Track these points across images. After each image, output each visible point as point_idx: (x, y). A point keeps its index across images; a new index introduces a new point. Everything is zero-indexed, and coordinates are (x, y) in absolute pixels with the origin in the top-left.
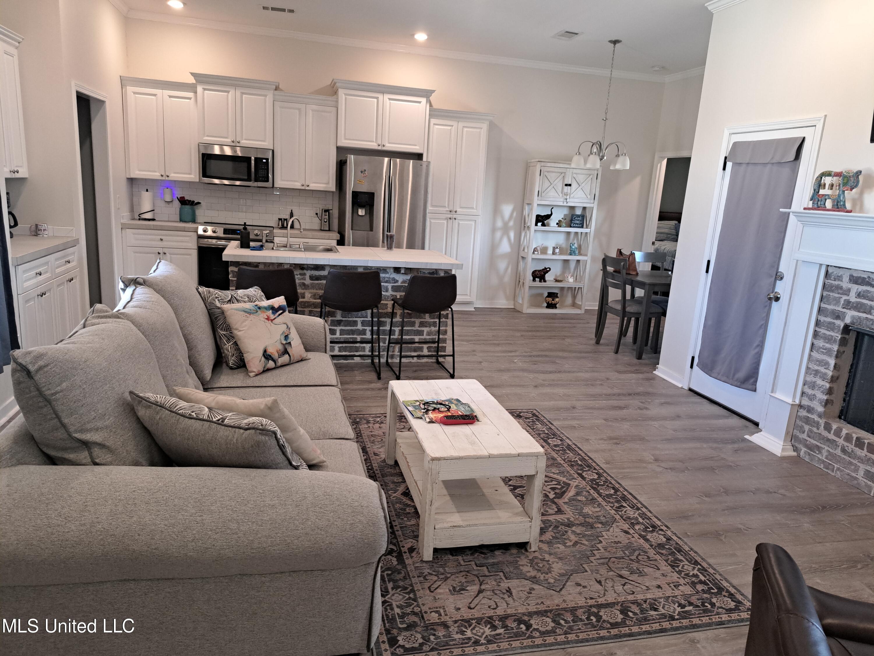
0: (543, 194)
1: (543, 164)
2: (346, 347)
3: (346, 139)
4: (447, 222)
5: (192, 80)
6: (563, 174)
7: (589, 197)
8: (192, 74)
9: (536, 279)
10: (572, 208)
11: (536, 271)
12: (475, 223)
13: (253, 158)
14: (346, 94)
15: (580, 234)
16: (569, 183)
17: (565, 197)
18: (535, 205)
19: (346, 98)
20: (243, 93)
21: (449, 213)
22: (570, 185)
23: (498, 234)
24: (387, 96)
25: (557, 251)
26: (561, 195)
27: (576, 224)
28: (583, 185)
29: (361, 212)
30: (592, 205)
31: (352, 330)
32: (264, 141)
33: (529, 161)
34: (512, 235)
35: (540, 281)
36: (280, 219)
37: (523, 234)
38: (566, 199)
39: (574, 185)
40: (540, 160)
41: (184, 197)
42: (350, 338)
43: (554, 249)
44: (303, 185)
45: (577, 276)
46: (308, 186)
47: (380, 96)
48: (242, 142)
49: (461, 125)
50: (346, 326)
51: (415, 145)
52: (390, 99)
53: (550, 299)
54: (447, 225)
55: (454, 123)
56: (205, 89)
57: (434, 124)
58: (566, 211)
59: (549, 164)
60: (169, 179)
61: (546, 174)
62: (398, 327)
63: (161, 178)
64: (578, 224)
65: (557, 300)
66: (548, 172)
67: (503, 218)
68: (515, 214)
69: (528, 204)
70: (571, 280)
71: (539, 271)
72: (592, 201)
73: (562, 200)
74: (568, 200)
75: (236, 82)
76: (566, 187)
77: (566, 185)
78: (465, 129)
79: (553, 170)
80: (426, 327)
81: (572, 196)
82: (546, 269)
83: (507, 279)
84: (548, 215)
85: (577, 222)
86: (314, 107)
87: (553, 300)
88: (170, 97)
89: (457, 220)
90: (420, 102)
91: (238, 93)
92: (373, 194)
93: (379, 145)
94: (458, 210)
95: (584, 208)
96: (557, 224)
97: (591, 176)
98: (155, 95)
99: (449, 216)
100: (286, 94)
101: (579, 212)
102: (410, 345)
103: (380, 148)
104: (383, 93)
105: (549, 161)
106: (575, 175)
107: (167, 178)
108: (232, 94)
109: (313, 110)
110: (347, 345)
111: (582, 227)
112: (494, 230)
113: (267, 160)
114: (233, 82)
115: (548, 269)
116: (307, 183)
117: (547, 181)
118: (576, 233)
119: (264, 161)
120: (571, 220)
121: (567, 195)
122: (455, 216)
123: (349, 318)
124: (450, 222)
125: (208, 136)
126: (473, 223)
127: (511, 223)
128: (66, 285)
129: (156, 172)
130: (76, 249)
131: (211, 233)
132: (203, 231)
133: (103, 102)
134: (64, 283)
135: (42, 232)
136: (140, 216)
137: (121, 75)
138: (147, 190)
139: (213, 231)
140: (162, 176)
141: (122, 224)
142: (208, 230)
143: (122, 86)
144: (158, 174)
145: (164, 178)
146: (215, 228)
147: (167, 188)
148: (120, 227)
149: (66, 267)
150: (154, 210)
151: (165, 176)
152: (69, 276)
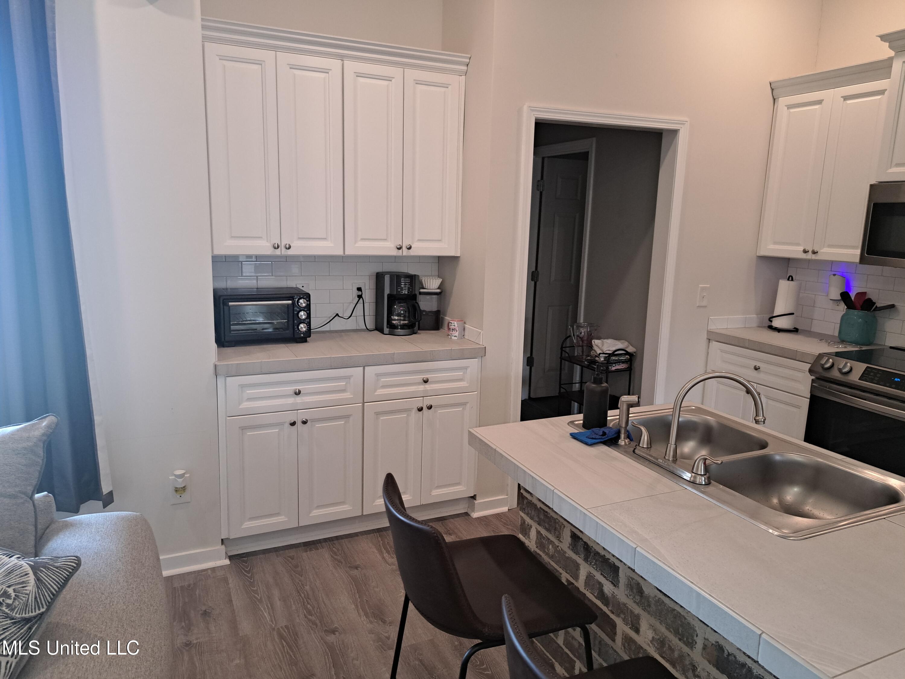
5: (885, 53)
8: (884, 37)
41: (864, 294)
60: (818, 257)
63: (803, 256)
88: (847, 98)
125: (897, 165)
128: (414, 413)
129: (798, 244)
130: (473, 364)
131: (835, 374)
132: (822, 366)
133: (675, 132)
134: (407, 410)
135: (451, 332)
136: (771, 321)
137: (772, 79)
138: (791, 278)
139: (840, 370)
140: (805, 252)
141: (709, 332)
142: (832, 366)
143: (774, 99)
144: (801, 249)
145: (810, 256)
146: (846, 363)
147: (834, 275)
148: (705, 336)
149: (422, 387)
150: (793, 314)
151: (810, 252)
152: (428, 401)
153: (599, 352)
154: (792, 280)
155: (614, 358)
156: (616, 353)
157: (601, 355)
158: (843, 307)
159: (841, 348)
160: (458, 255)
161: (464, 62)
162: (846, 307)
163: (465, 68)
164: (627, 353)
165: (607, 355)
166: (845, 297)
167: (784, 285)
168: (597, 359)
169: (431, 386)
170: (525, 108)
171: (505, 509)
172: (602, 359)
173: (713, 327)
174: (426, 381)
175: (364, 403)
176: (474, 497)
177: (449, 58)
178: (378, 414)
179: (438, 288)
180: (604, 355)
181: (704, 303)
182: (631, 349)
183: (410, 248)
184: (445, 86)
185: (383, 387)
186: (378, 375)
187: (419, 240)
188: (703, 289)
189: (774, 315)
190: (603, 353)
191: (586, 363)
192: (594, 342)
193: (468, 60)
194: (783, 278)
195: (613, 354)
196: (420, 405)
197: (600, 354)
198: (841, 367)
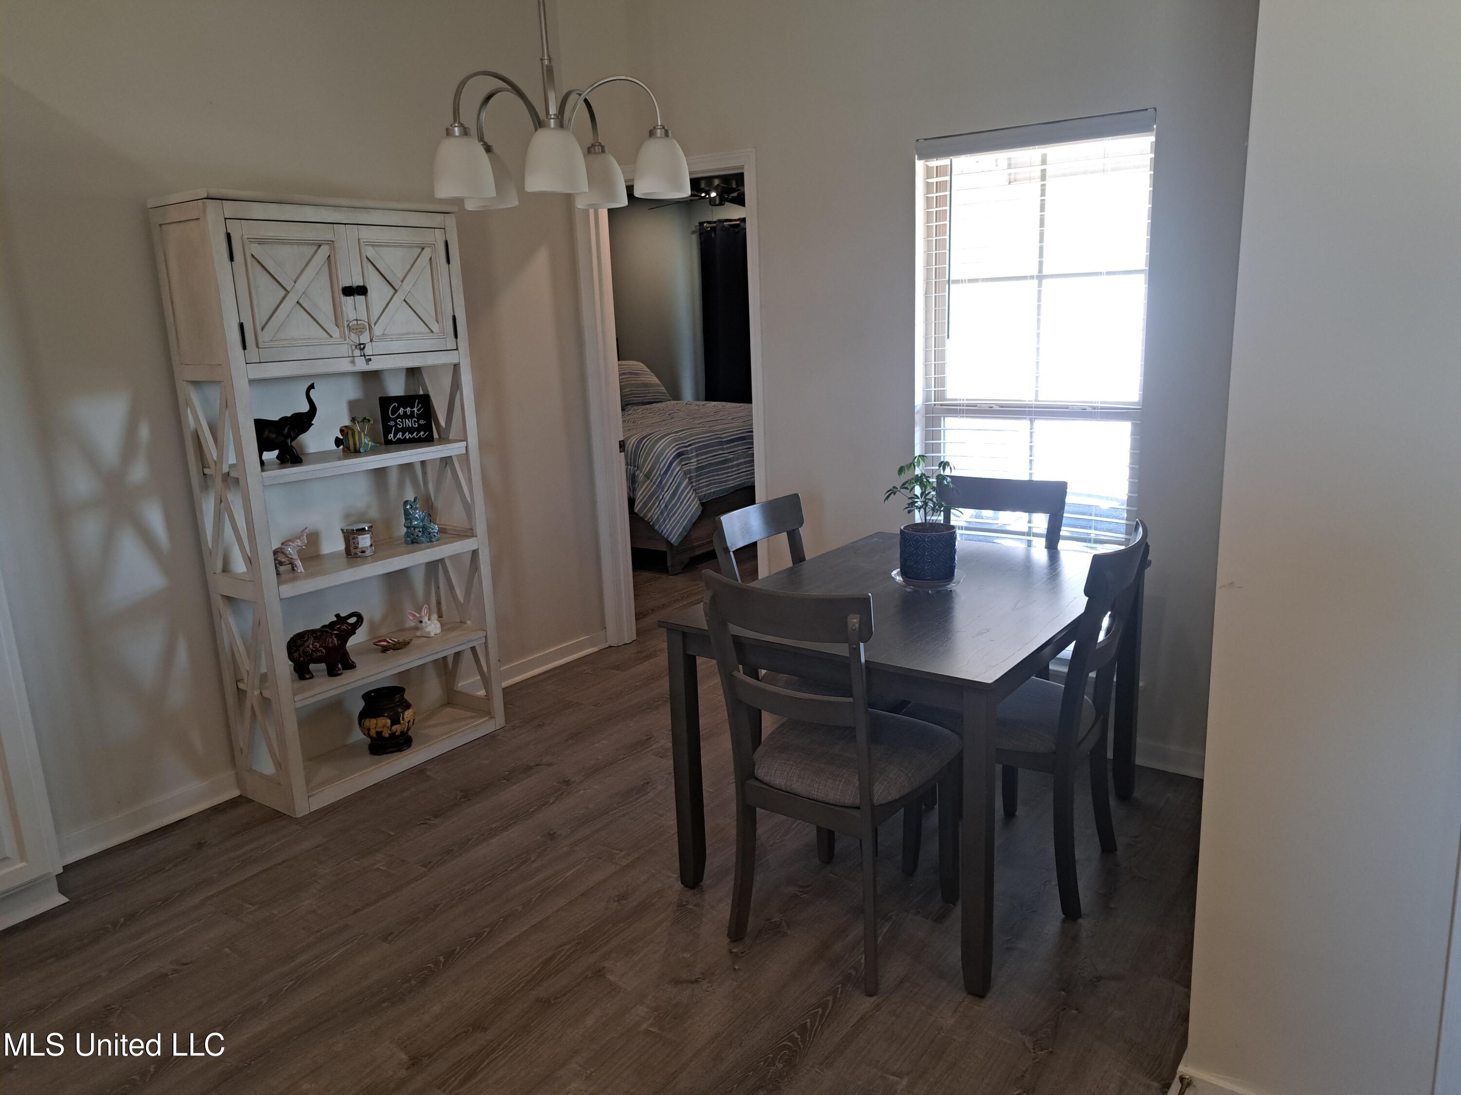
0: (265, 337)
1: (230, 209)
6: (324, 251)
7: (435, 327)
9: (312, 666)
10: (371, 378)
11: (301, 637)
15: (418, 469)
16: (357, 282)
17: (354, 337)
18: (241, 384)
22: (362, 291)
23: (88, 528)
25: (365, 541)
26: (335, 332)
27: (404, 430)
28: (407, 286)
30: (451, 358)
33: (151, 203)
34: (153, 517)
35: (332, 672)
37: (208, 507)
38: (361, 347)
39: (377, 290)
40: (214, 192)
43: (350, 536)
45: (439, 603)
53: (382, 724)
58: (351, 391)
59: (258, 211)
61: (256, 249)
64: (411, 430)
65: (408, 714)
66: (261, 241)
69: (196, 383)
70: (433, 627)
71: (316, 634)
72: (450, 343)
73: (344, 350)
74: (368, 351)
76: (350, 299)
77: (349, 291)
79: (283, 235)
81: (377, 330)
82: (340, 619)
84: (297, 416)
85: (408, 423)
87: (395, 721)
95: (413, 373)
96: (338, 442)
97: (427, 253)
101: (396, 388)
105: (260, 195)
106: (370, 252)
111: (429, 440)
112: (60, 514)
115: (352, 620)
117: (263, 280)
118: (407, 468)
120: (385, 419)
121: (358, 329)
127: (139, 472)
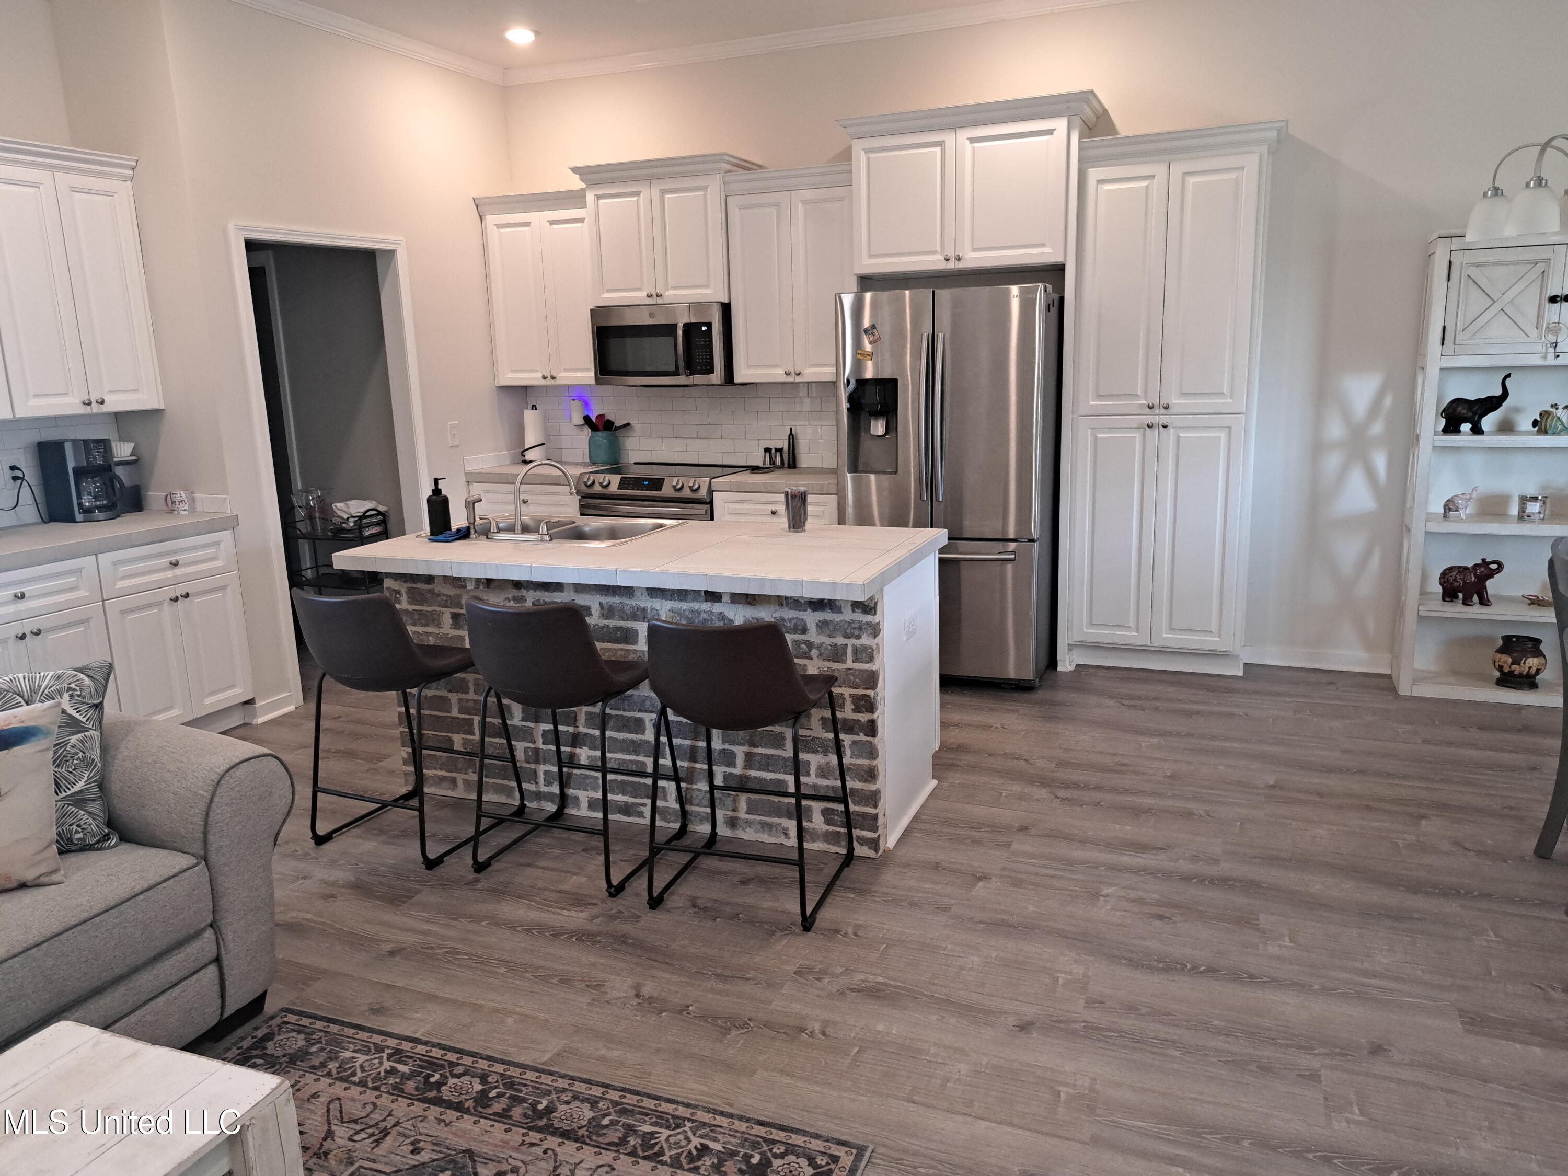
0: (1462, 337)
1: (1456, 243)
2: (623, 782)
3: (871, 256)
4: (1144, 435)
5: (576, 183)
6: (1539, 268)
8: (574, 170)
9: (1457, 595)
11: (1451, 569)
12: (1230, 434)
13: (680, 325)
14: (867, 151)
17: (1551, 339)
18: (1433, 372)
19: (868, 159)
20: (663, 192)
21: (1147, 411)
23: (1333, 461)
24: (964, 135)
25: (1536, 509)
26: (1534, 333)
29: (878, 427)
31: (632, 741)
32: (707, 286)
34: (1380, 461)
35: (1471, 603)
36: (767, 450)
38: (1555, 344)
40: (1444, 233)
41: (603, 415)
42: (630, 761)
43: (1525, 502)
44: (788, 374)
46: (799, 374)
47: (949, 138)
48: (667, 293)
49: (1177, 169)
50: (619, 731)
51: (1043, 245)
52: (973, 140)
53: (1507, 659)
54: (1144, 442)
55: (1159, 170)
56: (599, 197)
57: (1100, 182)
60: (557, 382)
61: (1471, 271)
62: (743, 745)
63: (543, 382)
66: (1479, 265)
67: (1346, 414)
68: (1388, 401)
69: (1422, 369)
71: (1463, 570)
73: (1540, 348)
74: (1559, 349)
75: (650, 171)
76: (1556, 306)
77: (1555, 299)
78: (1191, 180)
79: (1500, 258)
80: (815, 752)
82: (1487, 563)
83: (1365, 588)
84: (1492, 398)
86: (808, 194)
88: (552, 223)
89: (1171, 430)
90: (1050, 132)
91: (656, 193)
92: (895, 381)
93: (947, 260)
94: (1176, 402)
96: (1537, 422)
98: (527, 224)
99: (1150, 419)
100: (772, 175)
102: (776, 799)
103: (951, 265)
104: (954, 128)
107: (553, 382)
108: (648, 195)
109: (805, 203)
110: (625, 778)
112: (1317, 449)
113: (709, 325)
114: (644, 172)
115: (1497, 566)
116: (798, 369)
117: (1473, 293)
119: (704, 328)
121: (1555, 330)
122: (1165, 419)
123: (624, 710)
124: (1152, 435)
125: (609, 291)
126: (1223, 435)
128: (167, 608)
129: (536, 371)
130: (226, 536)
131: (597, 488)
132: (585, 483)
133: (391, 253)
134: (159, 604)
135: (177, 506)
136: (524, 456)
137: (475, 196)
138: (534, 407)
139: (601, 484)
140: (545, 378)
141: (466, 474)
142: (594, 482)
143: (481, 217)
144: (540, 375)
145: (549, 382)
146: (605, 477)
147: (573, 400)
148: (464, 479)
149: (169, 574)
150: (544, 444)
151: (549, 377)
152: (180, 590)
153: (345, 516)
154: (536, 409)
155: (365, 521)
156: (368, 514)
157: (350, 520)
158: (587, 431)
159: (595, 468)
160: (162, 407)
161: (129, 165)
162: (590, 430)
163: (131, 172)
164: (380, 513)
165: (356, 519)
166: (587, 419)
167: (529, 415)
168: (344, 525)
169: (182, 570)
170: (231, 226)
171: (291, 708)
172: (352, 524)
173: (469, 468)
174: (175, 564)
175: (103, 601)
176: (250, 702)
177: (107, 159)
178: (124, 612)
179: (131, 455)
180: (353, 519)
181: (456, 443)
182: (382, 508)
183: (102, 402)
184: (110, 194)
185: (124, 578)
186: (116, 564)
187: (110, 392)
188: (453, 426)
189: (526, 448)
190: (353, 517)
191: (329, 533)
192: (336, 507)
193: (135, 164)
194: (527, 408)
195: (364, 516)
196: (173, 596)
197: (348, 518)
198: (601, 481)
